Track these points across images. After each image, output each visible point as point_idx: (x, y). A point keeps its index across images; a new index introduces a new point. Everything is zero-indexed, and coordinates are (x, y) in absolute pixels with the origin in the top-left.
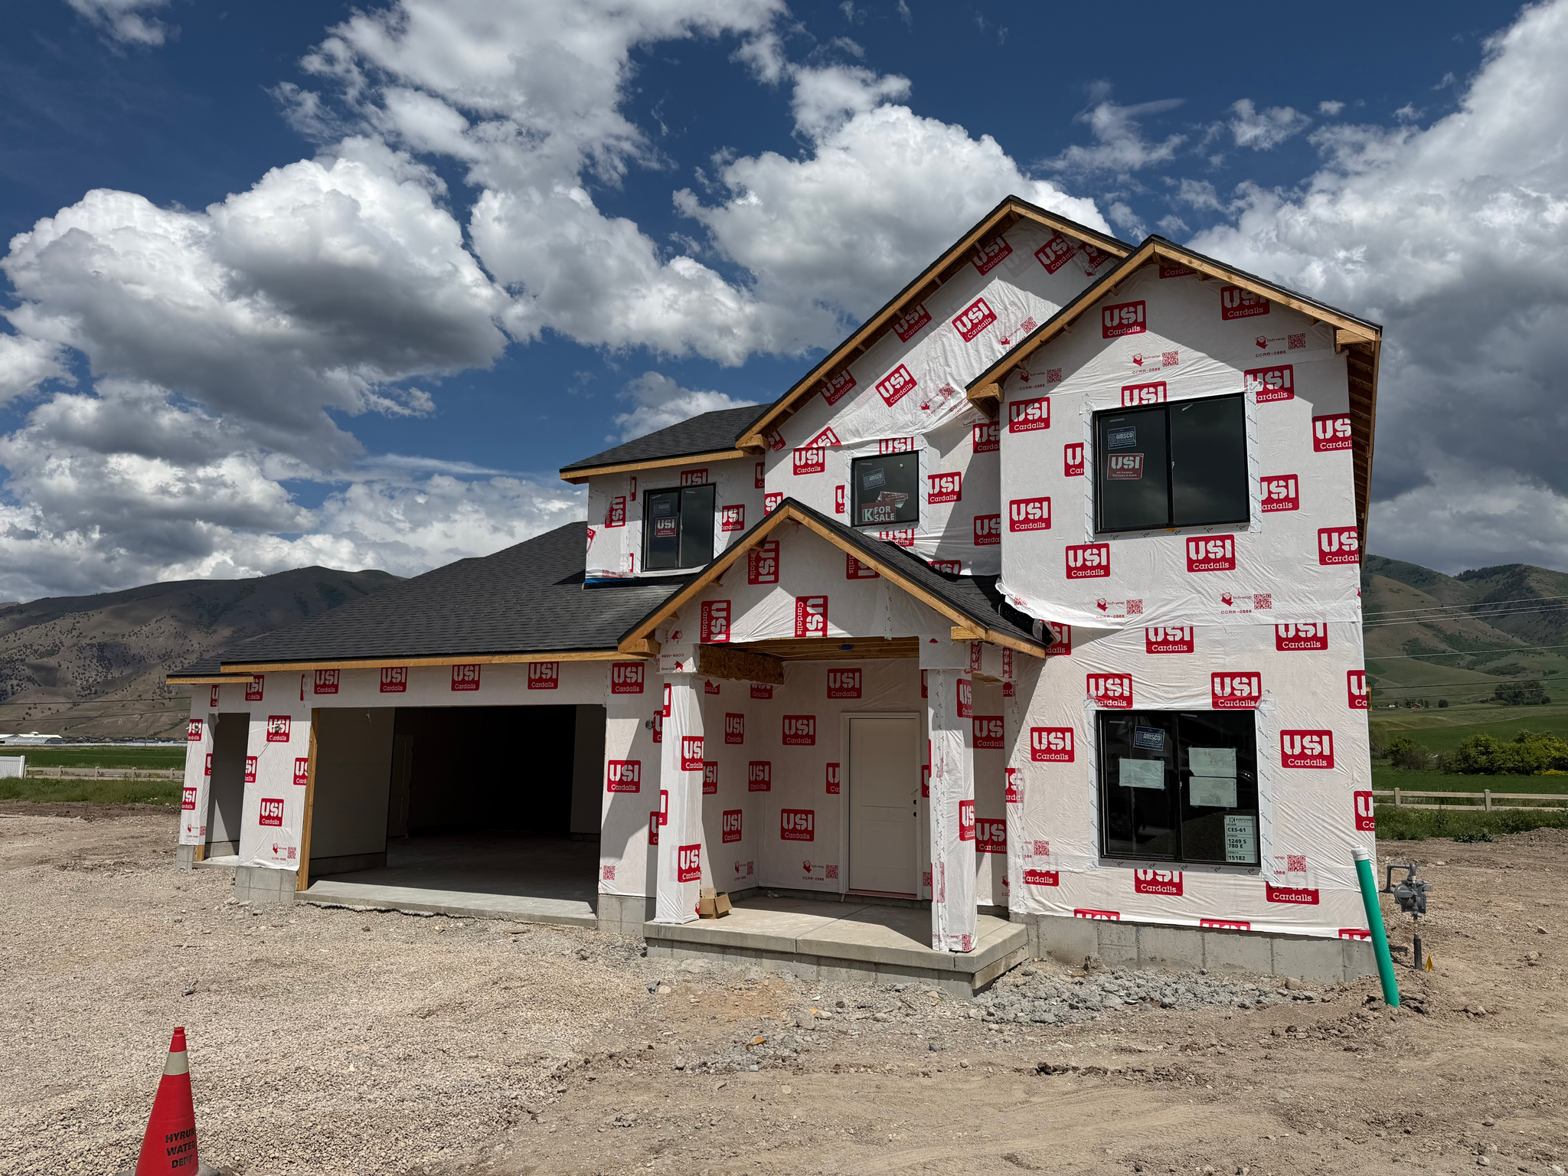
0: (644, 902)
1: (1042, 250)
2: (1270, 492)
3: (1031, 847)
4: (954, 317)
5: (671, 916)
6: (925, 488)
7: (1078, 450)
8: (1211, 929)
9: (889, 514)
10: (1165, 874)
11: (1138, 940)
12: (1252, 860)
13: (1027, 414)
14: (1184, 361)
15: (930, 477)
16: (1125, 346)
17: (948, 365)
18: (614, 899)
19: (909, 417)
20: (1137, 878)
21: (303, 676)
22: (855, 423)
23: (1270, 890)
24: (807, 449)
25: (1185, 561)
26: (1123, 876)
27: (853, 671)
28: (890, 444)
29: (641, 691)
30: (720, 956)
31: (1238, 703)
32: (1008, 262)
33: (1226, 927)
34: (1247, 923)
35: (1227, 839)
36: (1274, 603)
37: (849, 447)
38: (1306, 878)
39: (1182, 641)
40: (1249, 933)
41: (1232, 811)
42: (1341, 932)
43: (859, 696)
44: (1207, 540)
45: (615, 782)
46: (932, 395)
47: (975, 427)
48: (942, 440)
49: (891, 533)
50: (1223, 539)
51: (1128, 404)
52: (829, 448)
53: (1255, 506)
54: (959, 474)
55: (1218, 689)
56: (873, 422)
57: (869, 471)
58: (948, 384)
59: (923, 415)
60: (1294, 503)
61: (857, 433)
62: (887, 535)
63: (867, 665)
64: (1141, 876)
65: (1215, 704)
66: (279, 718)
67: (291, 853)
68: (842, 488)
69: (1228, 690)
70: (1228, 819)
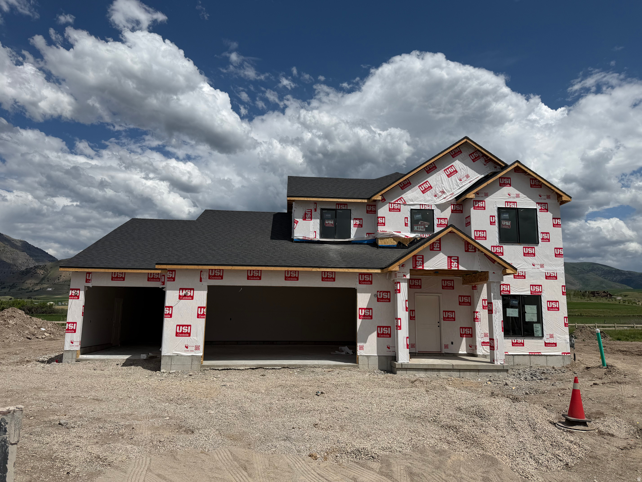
0: (377, 357)
1: (471, 154)
2: (543, 237)
3: (483, 335)
4: (444, 169)
5: (405, 360)
6: (436, 222)
7: (494, 218)
8: (532, 355)
9: (423, 229)
10: (520, 341)
11: (513, 360)
12: (540, 335)
13: (478, 205)
14: (521, 197)
15: (437, 218)
16: (506, 190)
17: (443, 184)
18: (365, 357)
19: (430, 198)
20: (512, 342)
21: (201, 271)
22: (411, 197)
23: (545, 343)
24: (394, 203)
25: (523, 253)
26: (509, 342)
27: (419, 280)
28: (424, 206)
29: (371, 284)
30: (425, 372)
31: (537, 293)
32: (460, 156)
33: (536, 354)
34: (540, 353)
35: (534, 330)
36: (545, 267)
37: (409, 205)
38: (554, 340)
39: (523, 276)
40: (542, 355)
41: (536, 323)
42: (562, 353)
43: (421, 288)
44: (528, 248)
45: (362, 316)
46: (438, 192)
47: (451, 205)
48: (442, 207)
49: (424, 235)
50: (532, 248)
51: (507, 207)
52: (402, 204)
53: (540, 240)
54: (447, 219)
55: (532, 289)
56: (418, 198)
57: (416, 214)
58: (443, 190)
59: (435, 198)
60: (549, 240)
61: (412, 200)
62: (423, 236)
63: (423, 278)
64: (513, 342)
65: (531, 293)
66: (186, 289)
67: (197, 348)
68: (407, 218)
69: (534, 290)
70: (534, 325)
